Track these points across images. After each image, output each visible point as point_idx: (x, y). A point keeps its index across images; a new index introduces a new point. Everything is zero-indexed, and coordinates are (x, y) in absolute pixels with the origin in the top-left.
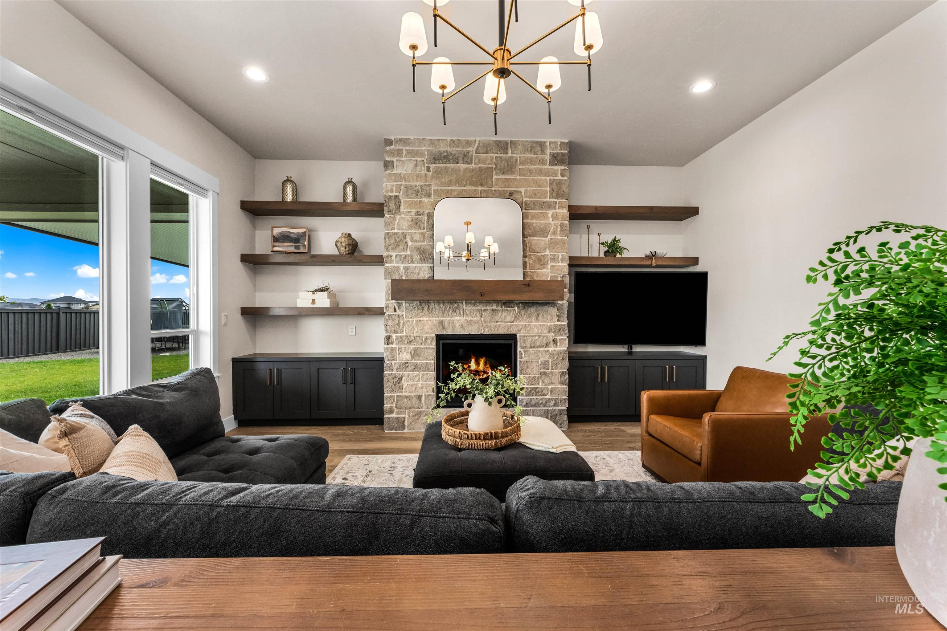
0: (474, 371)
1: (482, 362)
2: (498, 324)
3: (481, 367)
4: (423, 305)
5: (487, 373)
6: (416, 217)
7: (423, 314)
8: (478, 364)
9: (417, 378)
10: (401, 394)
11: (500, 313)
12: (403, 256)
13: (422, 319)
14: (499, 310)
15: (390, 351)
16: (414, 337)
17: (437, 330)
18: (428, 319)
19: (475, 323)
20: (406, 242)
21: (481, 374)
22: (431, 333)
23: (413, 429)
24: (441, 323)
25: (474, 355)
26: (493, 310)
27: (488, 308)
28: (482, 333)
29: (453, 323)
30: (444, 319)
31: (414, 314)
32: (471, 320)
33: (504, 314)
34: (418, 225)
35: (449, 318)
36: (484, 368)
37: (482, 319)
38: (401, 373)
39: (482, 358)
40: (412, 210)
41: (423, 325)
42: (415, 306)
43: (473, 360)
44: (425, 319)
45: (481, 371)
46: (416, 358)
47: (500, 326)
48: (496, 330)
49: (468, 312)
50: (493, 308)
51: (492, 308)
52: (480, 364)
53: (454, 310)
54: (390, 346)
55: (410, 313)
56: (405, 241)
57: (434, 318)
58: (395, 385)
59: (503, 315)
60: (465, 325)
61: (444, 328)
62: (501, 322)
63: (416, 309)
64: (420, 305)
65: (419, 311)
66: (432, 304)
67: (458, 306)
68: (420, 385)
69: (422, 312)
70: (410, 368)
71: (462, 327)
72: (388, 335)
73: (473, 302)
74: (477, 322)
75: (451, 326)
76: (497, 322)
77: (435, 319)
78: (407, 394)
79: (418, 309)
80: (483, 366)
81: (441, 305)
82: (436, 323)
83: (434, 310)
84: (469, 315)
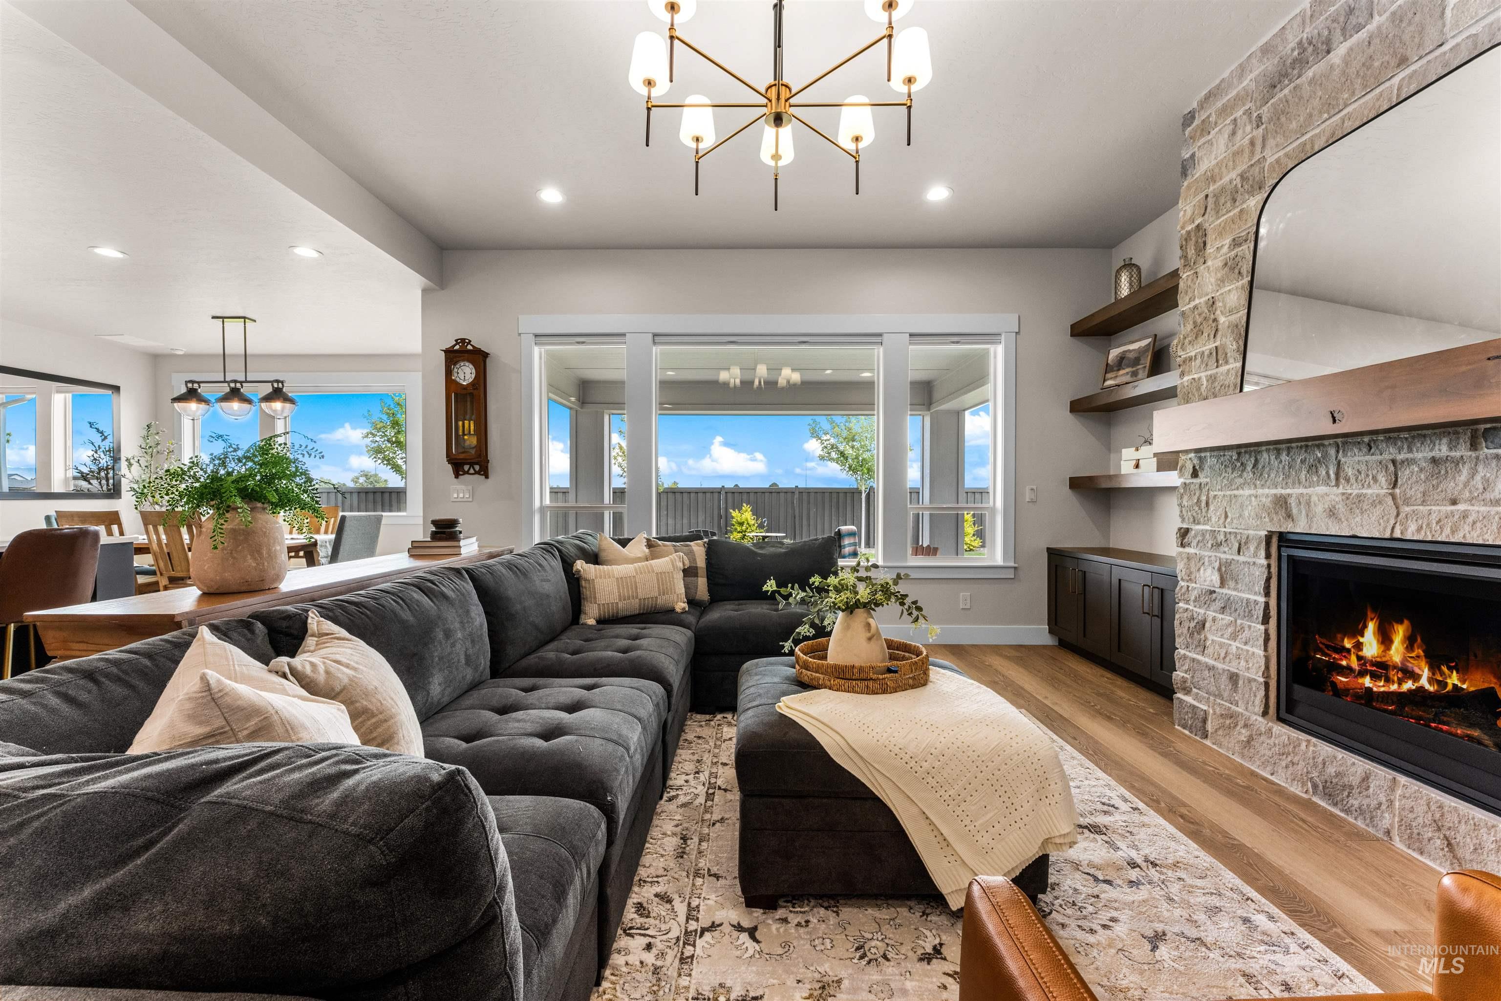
0: (1374, 664)
1: (1399, 634)
2: (1461, 507)
3: (1397, 653)
4: (1245, 458)
5: (1416, 677)
6: (1233, 253)
7: (1241, 480)
8: (1385, 639)
9: (1230, 630)
10: (1199, 657)
11: (1465, 472)
12: (1206, 353)
13: (1241, 492)
14: (1457, 462)
15: (1185, 560)
16: (1225, 533)
17: (1271, 520)
18: (1253, 492)
19: (1373, 504)
20: (1215, 320)
21: (1394, 675)
22: (1257, 528)
23: (1220, 745)
24: (1282, 503)
25: (1374, 610)
26: (1434, 461)
27: (1420, 455)
28: (1397, 534)
29: (1308, 503)
30: (1288, 491)
31: (1225, 482)
32: (1359, 496)
33: (1482, 471)
34: (1237, 271)
35: (1301, 490)
36: (1405, 660)
37: (1397, 491)
38: (1202, 611)
39: (1401, 622)
40: (1224, 243)
41: (1242, 506)
42: (1227, 463)
43: (1371, 626)
44: (1247, 492)
45: (1395, 667)
46: (1232, 584)
47: (1465, 515)
48: (1447, 531)
49: (1350, 472)
50: (1436, 453)
51: (1430, 455)
52: (1391, 642)
53: (1313, 469)
54: (1188, 550)
55: (1219, 479)
56: (1212, 316)
57: (1266, 491)
58: (1192, 635)
59: (1478, 478)
60: (1341, 508)
61: (1289, 516)
62: (1471, 500)
63: (1229, 470)
64: (1238, 460)
65: (1235, 474)
66: (1265, 455)
67: (1325, 455)
68: (1233, 649)
69: (1241, 476)
70: (1218, 605)
71: (1332, 513)
72: (1185, 526)
73: (1366, 439)
74: (1378, 502)
75: (1304, 512)
76: (1454, 502)
77: (1267, 493)
78: (1211, 662)
79: (1233, 469)
80: (1402, 649)
81: (1284, 457)
82: (1267, 501)
83: (1267, 470)
84: (1353, 480)
